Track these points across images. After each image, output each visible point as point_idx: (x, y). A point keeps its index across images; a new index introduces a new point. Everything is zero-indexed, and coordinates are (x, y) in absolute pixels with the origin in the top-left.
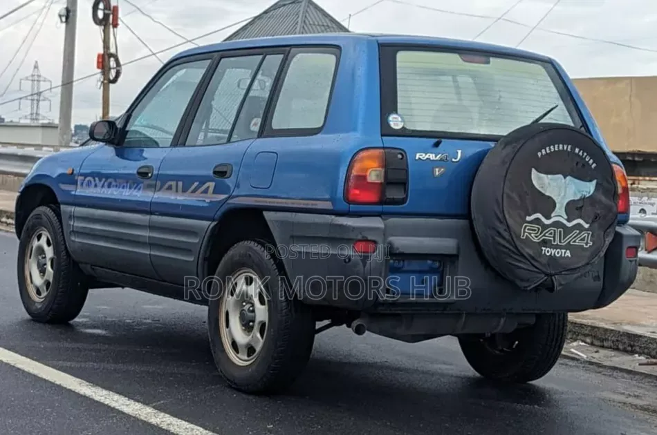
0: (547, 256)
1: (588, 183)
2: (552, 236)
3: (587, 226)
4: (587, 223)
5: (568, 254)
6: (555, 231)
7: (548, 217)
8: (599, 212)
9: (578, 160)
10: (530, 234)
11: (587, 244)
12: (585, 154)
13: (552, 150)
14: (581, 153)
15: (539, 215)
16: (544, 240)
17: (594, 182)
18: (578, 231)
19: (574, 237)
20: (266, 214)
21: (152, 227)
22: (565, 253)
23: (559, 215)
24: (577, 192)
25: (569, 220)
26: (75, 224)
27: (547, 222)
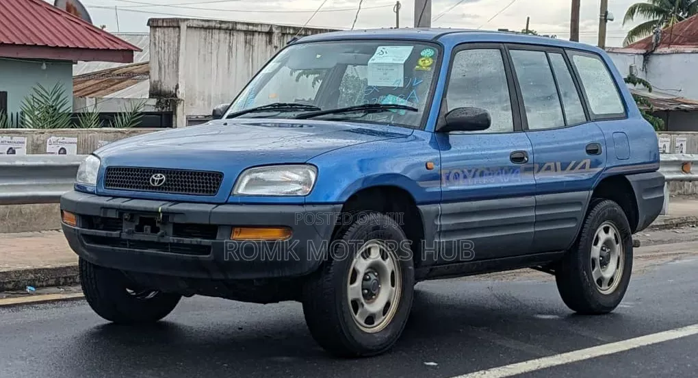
20: (627, 177)
21: (537, 207)
26: (443, 223)
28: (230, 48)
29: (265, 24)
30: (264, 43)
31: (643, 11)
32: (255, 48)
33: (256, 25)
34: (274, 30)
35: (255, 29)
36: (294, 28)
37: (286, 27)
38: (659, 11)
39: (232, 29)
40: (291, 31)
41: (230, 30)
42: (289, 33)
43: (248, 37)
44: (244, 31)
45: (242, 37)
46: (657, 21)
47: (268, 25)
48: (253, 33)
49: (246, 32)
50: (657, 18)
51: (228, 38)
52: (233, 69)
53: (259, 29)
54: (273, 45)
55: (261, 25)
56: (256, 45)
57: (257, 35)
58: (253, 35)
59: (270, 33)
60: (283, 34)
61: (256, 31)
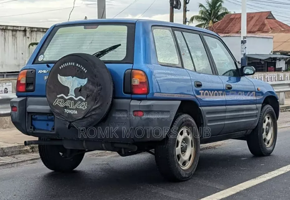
0: (67, 113)
1: (83, 80)
2: (69, 104)
3: (84, 99)
4: (84, 98)
5: (76, 112)
6: (70, 102)
7: (67, 96)
8: (88, 93)
9: (78, 69)
10: (59, 103)
11: (84, 108)
12: (81, 66)
13: (66, 66)
14: (79, 66)
15: (62, 95)
16: (65, 106)
17: (87, 79)
18: (80, 102)
19: (79, 105)
22: (75, 112)
23: (72, 94)
24: (78, 84)
25: (76, 97)
27: (67, 98)
28: (5, 38)
29: (22, 26)
30: (22, 36)
31: (197, 19)
32: (18, 38)
33: (18, 27)
34: (27, 29)
35: (17, 29)
36: (37, 28)
37: (33, 28)
38: (204, 19)
39: (6, 29)
40: (36, 30)
41: (4, 30)
42: (35, 31)
43: (14, 33)
44: (11, 30)
45: (10, 33)
46: (204, 23)
47: (24, 27)
48: (16, 31)
49: (13, 30)
50: (204, 22)
51: (4, 34)
52: (7, 49)
53: (19, 29)
54: (27, 37)
55: (20, 27)
56: (18, 37)
57: (18, 32)
58: (16, 32)
59: (25, 31)
60: (32, 31)
61: (18, 30)
